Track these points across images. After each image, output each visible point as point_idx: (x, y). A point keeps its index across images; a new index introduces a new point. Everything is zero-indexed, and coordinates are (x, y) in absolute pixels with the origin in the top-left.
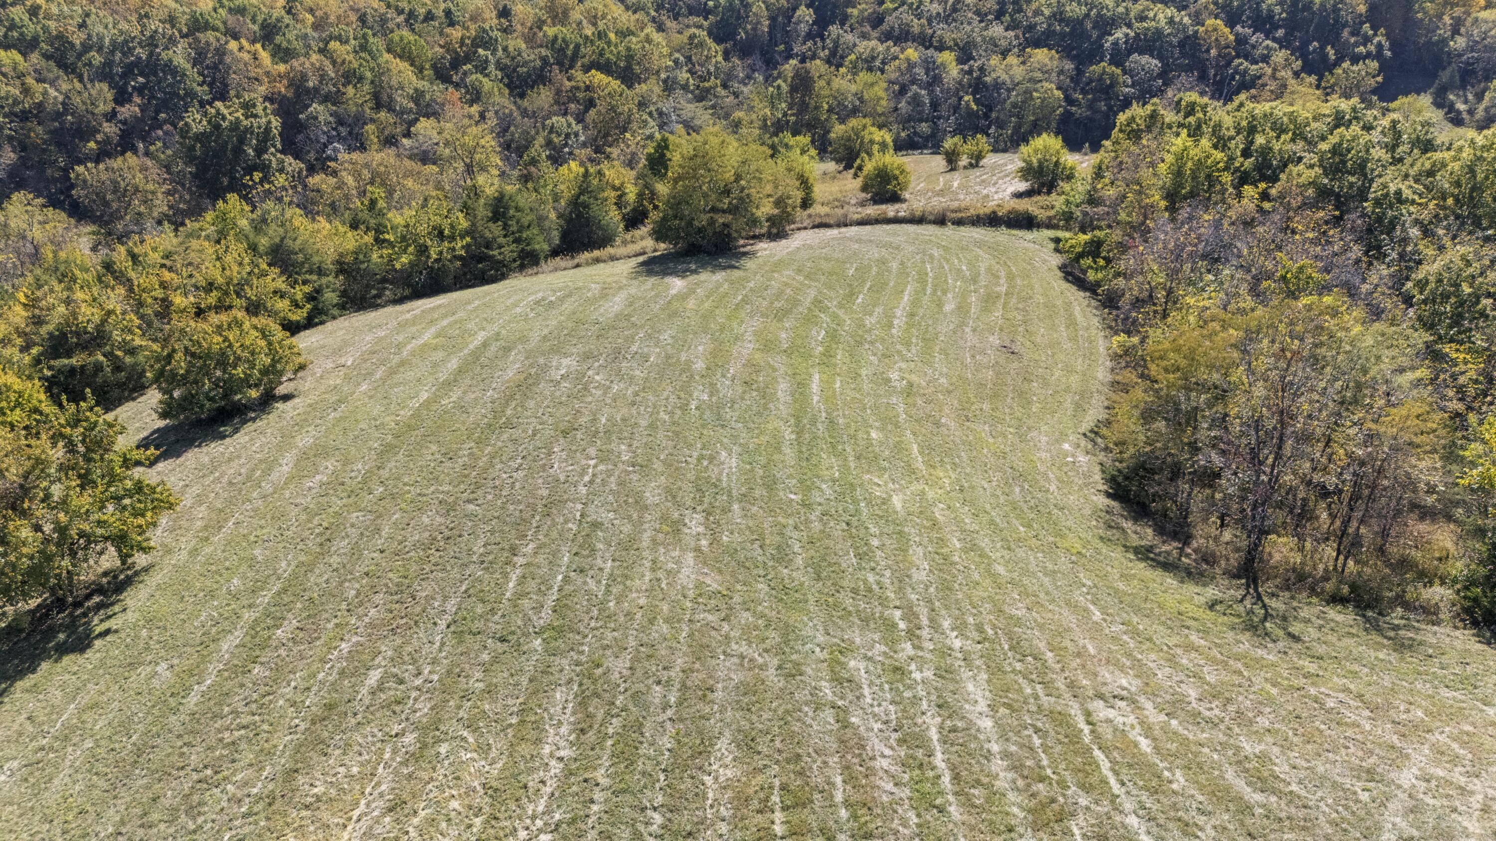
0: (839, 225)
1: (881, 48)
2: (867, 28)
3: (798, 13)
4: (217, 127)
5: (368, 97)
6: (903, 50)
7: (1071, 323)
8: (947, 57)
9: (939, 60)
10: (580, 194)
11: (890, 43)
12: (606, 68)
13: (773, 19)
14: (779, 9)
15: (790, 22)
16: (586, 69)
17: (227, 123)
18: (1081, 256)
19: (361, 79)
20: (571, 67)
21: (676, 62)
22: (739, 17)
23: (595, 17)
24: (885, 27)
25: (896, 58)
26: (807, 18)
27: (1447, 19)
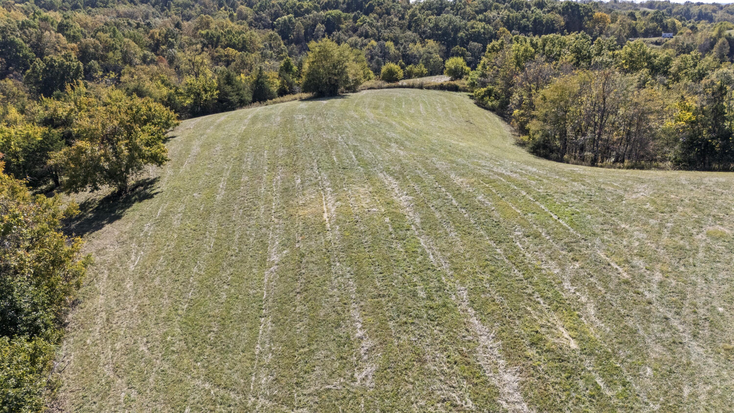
0: (379, 89)
1: (360, 40)
2: (351, 33)
3: (318, 26)
4: (52, 66)
5: (120, 58)
6: (369, 41)
7: (487, 118)
8: (390, 44)
9: (386, 45)
10: (259, 79)
11: (363, 38)
12: (234, 46)
13: (306, 29)
14: (308, 25)
15: (314, 31)
16: (224, 47)
17: (57, 64)
18: (483, 97)
19: (116, 49)
20: (216, 47)
21: (265, 45)
22: (289, 28)
23: (223, 26)
24: (359, 32)
25: (366, 45)
26: (322, 29)
27: (597, 28)
